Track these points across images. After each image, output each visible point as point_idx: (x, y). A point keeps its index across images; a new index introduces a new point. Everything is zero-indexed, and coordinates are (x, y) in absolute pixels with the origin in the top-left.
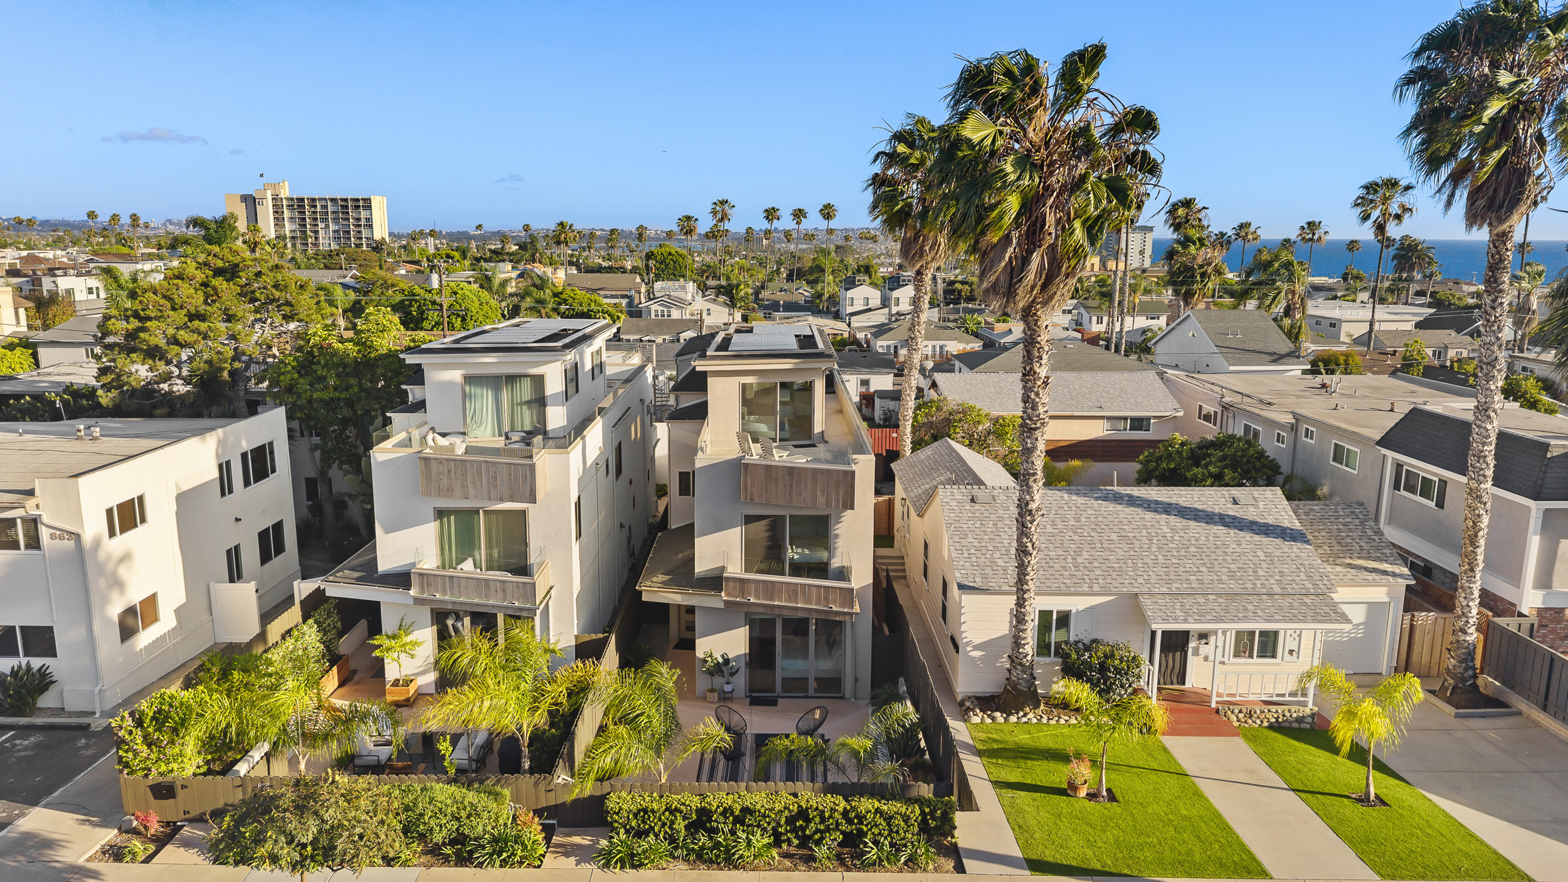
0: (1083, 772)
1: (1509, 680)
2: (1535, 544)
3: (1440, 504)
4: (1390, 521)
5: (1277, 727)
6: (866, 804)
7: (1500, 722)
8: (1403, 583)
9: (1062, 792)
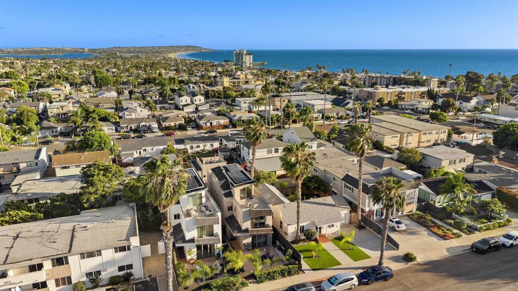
0: (314, 254)
1: (365, 223)
2: (367, 201)
3: (352, 192)
4: (344, 193)
5: (335, 239)
6: (291, 266)
7: (364, 231)
8: (349, 209)
9: (311, 257)
